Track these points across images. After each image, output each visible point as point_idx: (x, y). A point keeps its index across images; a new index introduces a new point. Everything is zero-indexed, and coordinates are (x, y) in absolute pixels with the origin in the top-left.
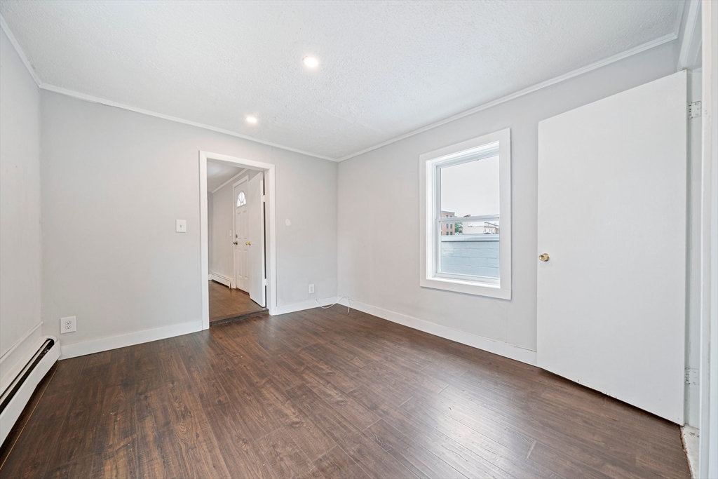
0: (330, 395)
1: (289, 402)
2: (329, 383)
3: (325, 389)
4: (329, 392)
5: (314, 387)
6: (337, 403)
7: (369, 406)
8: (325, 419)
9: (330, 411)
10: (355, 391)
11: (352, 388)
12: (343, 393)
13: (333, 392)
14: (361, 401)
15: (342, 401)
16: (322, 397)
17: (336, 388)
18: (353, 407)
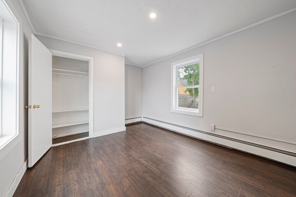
0: (144, 161)
1: (160, 158)
2: (145, 167)
3: (147, 163)
4: (145, 162)
5: (152, 164)
6: (142, 158)
7: (130, 156)
8: (146, 153)
9: (144, 155)
10: (134, 162)
11: (135, 164)
12: (139, 161)
13: (143, 162)
14: (133, 158)
15: (140, 158)
16: (147, 160)
17: (142, 164)
18: (136, 156)
